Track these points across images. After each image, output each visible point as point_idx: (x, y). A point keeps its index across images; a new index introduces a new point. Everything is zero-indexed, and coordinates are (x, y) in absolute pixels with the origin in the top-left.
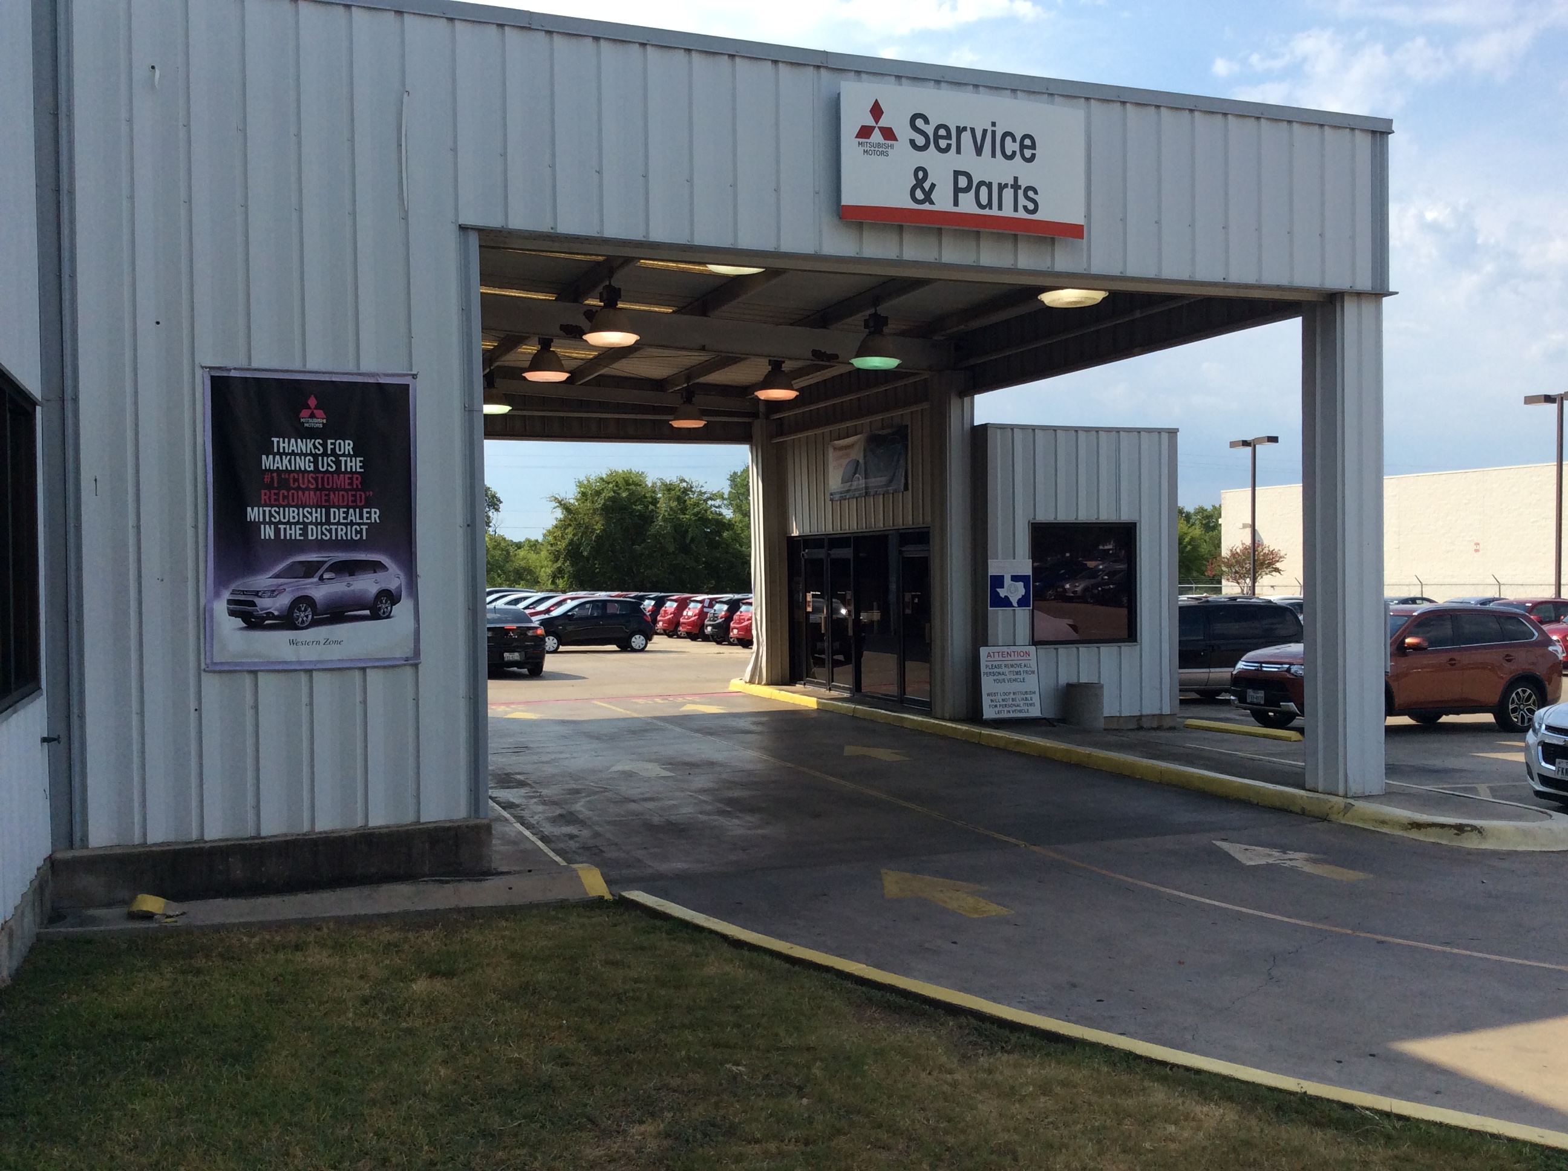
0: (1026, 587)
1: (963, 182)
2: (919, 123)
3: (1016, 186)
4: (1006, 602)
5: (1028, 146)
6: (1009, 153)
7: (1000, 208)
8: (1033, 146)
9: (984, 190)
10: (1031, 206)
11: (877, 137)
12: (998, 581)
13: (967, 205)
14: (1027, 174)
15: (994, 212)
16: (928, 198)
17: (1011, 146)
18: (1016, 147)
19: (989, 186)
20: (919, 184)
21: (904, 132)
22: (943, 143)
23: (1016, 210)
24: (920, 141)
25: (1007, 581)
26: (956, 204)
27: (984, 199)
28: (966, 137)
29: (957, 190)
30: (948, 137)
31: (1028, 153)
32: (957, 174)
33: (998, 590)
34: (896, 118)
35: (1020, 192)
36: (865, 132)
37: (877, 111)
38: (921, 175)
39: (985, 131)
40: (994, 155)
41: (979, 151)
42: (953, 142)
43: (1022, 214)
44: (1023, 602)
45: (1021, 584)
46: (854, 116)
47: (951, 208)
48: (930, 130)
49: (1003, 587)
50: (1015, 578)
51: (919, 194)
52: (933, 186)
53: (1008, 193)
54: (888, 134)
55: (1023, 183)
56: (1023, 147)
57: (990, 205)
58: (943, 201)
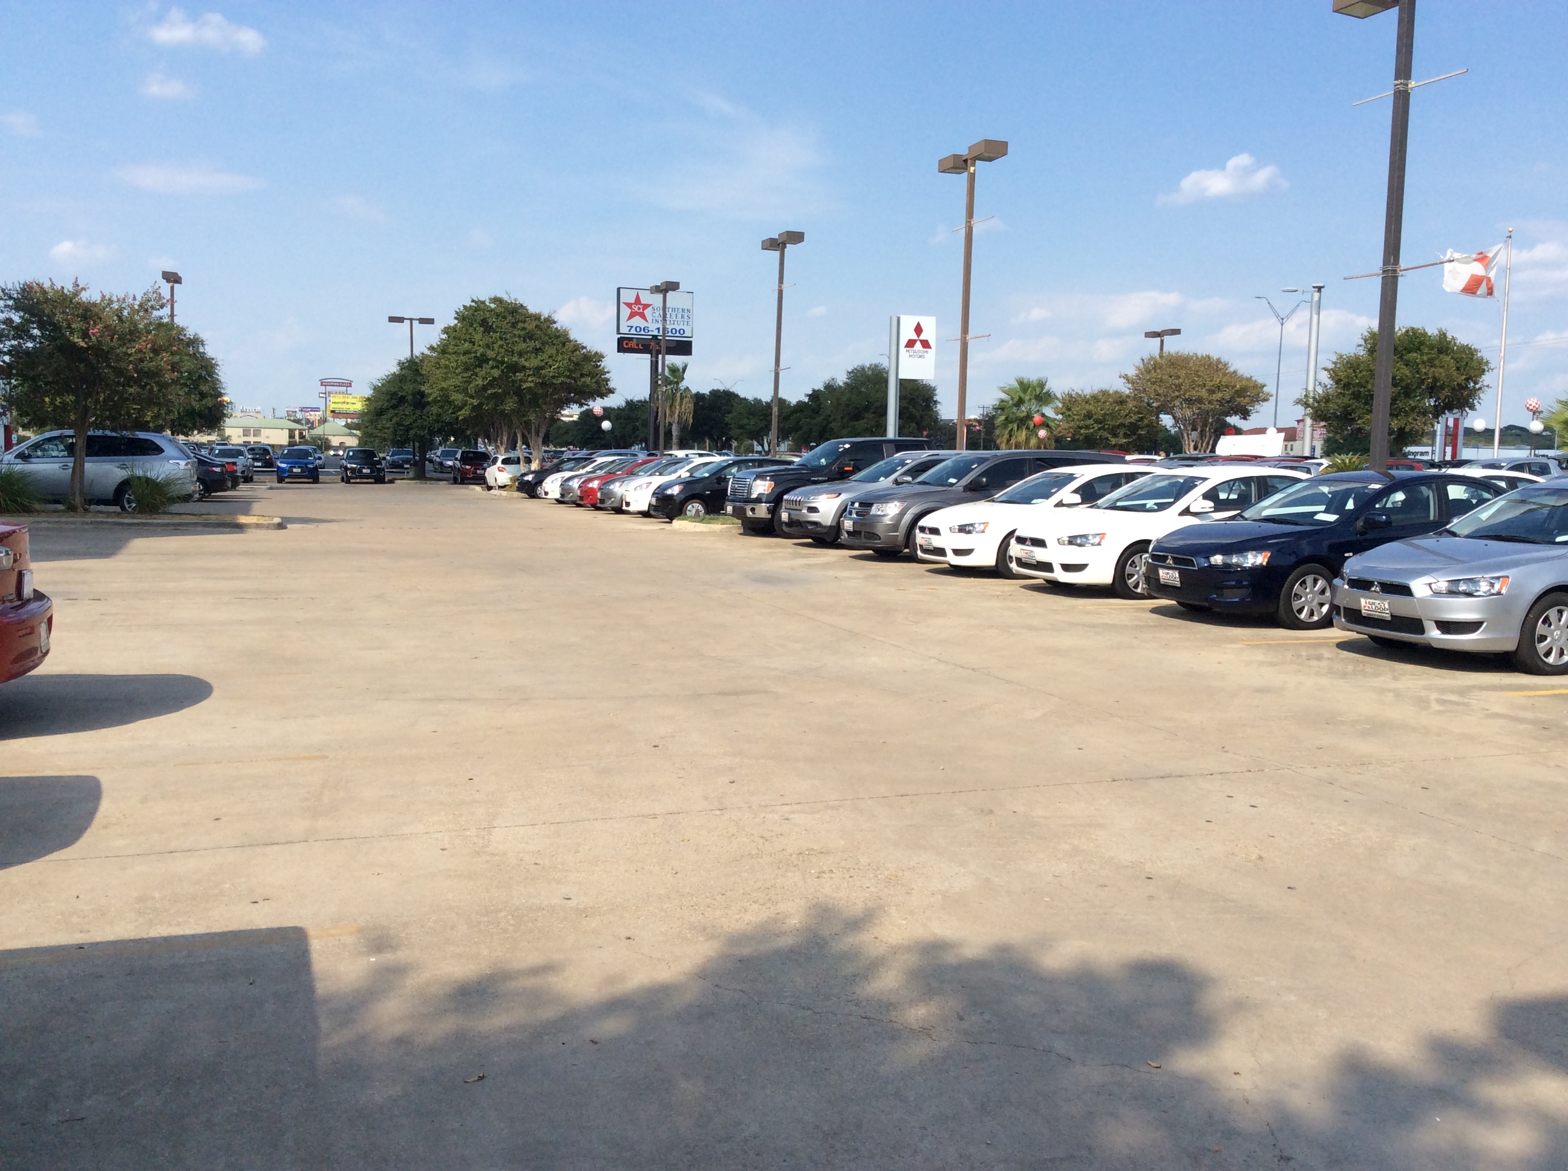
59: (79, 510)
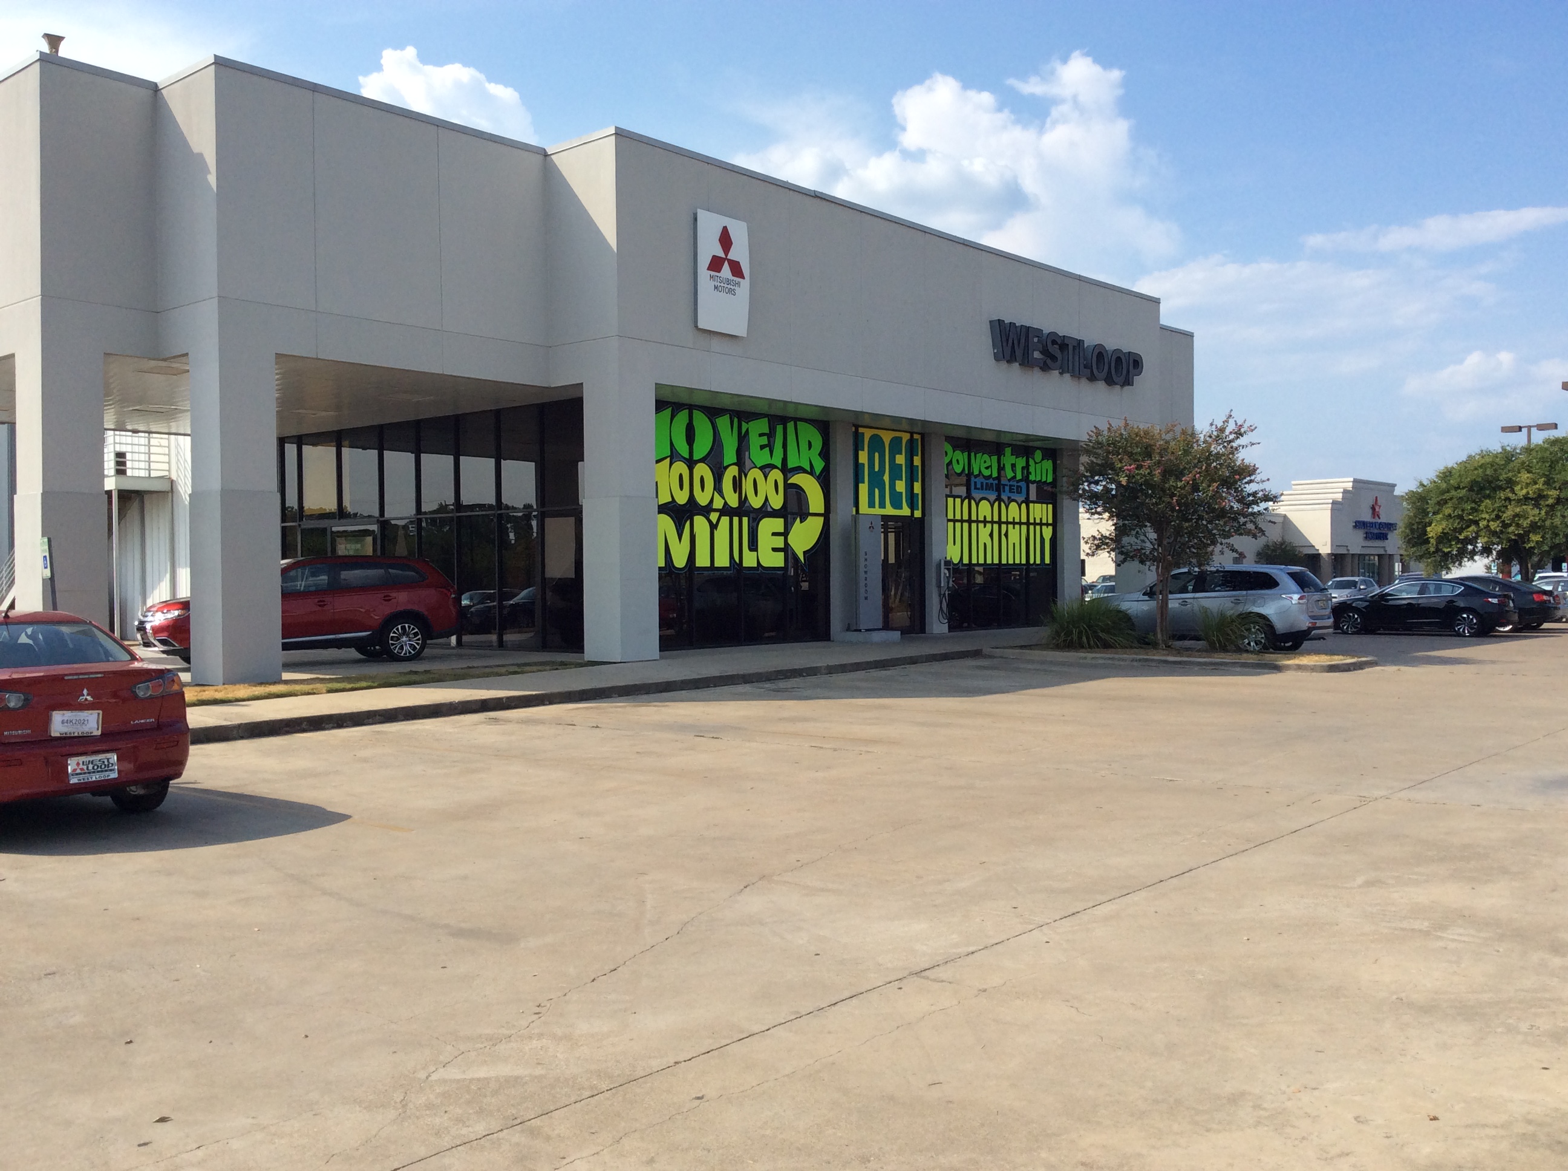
59: (1160, 647)
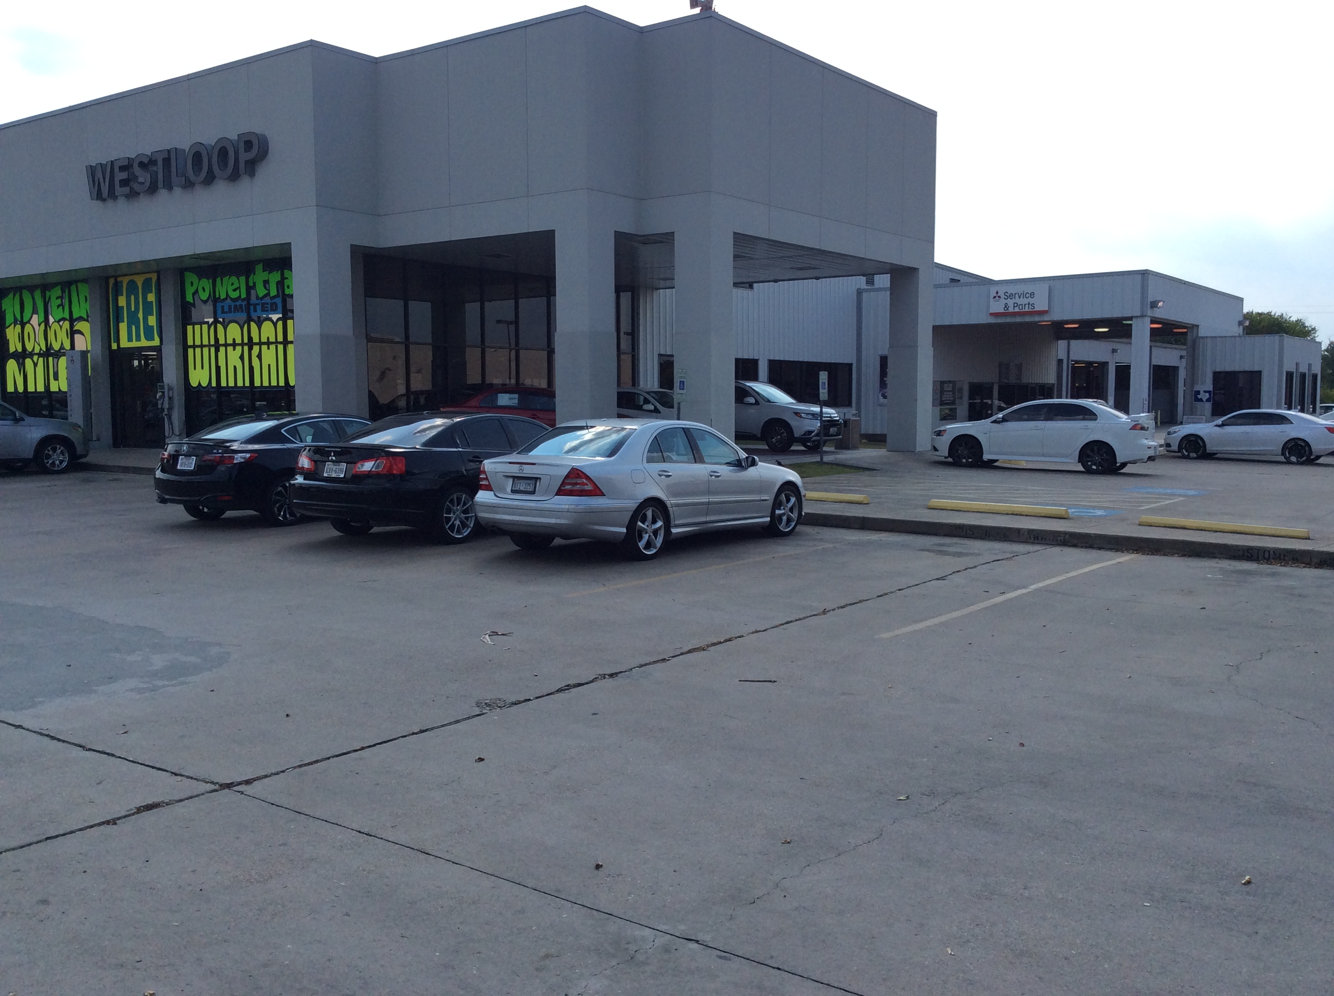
0: (1210, 395)
1: (1016, 305)
2: (1006, 294)
3: (1029, 304)
4: (1201, 400)
5: (1032, 295)
6: (1027, 297)
7: (1025, 309)
8: (1034, 294)
9: (1021, 306)
10: (1033, 308)
11: (997, 298)
12: (1198, 393)
13: (1017, 310)
14: (1031, 301)
15: (1023, 310)
16: (1008, 310)
17: (1027, 295)
18: (1029, 295)
19: (1022, 305)
20: (1006, 306)
21: (1003, 296)
22: (1011, 297)
23: (1029, 309)
24: (1006, 297)
25: (1202, 392)
26: (1014, 309)
27: (1021, 308)
28: (1017, 295)
29: (1014, 307)
30: (1013, 296)
31: (1032, 296)
32: (1014, 303)
33: (1198, 396)
34: (1001, 294)
35: (1030, 305)
36: (995, 297)
37: (997, 293)
38: (1006, 305)
39: (1021, 294)
40: (1023, 298)
41: (1020, 297)
42: (1014, 297)
43: (1030, 310)
44: (1208, 400)
45: (1207, 394)
46: (993, 294)
47: (1013, 311)
48: (1008, 295)
49: (1199, 395)
50: (1205, 392)
51: (1006, 309)
52: (1009, 307)
53: (1027, 306)
54: (999, 297)
55: (1031, 303)
56: (1031, 295)
57: (1022, 309)
58: (1011, 310)
